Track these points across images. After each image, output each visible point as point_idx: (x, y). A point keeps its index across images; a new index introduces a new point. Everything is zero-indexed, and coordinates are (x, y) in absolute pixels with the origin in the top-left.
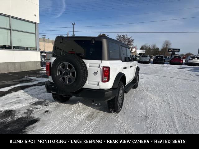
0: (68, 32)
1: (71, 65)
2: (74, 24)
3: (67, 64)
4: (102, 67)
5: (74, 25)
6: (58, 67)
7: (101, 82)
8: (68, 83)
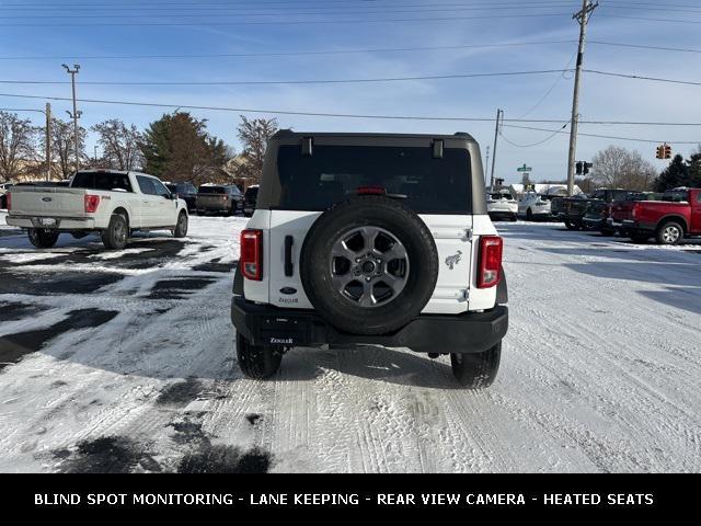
0: (49, 101)
1: (391, 235)
2: (72, 69)
3: (370, 232)
4: (475, 239)
5: (73, 73)
6: (332, 244)
7: (472, 286)
8: (375, 301)
